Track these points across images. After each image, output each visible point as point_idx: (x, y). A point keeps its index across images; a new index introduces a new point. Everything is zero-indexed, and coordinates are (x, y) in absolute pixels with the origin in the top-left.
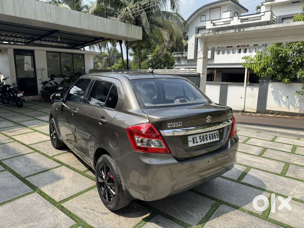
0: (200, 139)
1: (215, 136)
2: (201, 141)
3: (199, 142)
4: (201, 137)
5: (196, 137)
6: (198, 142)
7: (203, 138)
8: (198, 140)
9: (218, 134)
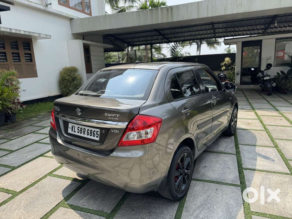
0: (78, 130)
1: (94, 133)
2: (78, 133)
3: (77, 132)
4: (79, 129)
5: (75, 126)
6: (75, 132)
7: (81, 131)
8: (76, 130)
9: (98, 133)
